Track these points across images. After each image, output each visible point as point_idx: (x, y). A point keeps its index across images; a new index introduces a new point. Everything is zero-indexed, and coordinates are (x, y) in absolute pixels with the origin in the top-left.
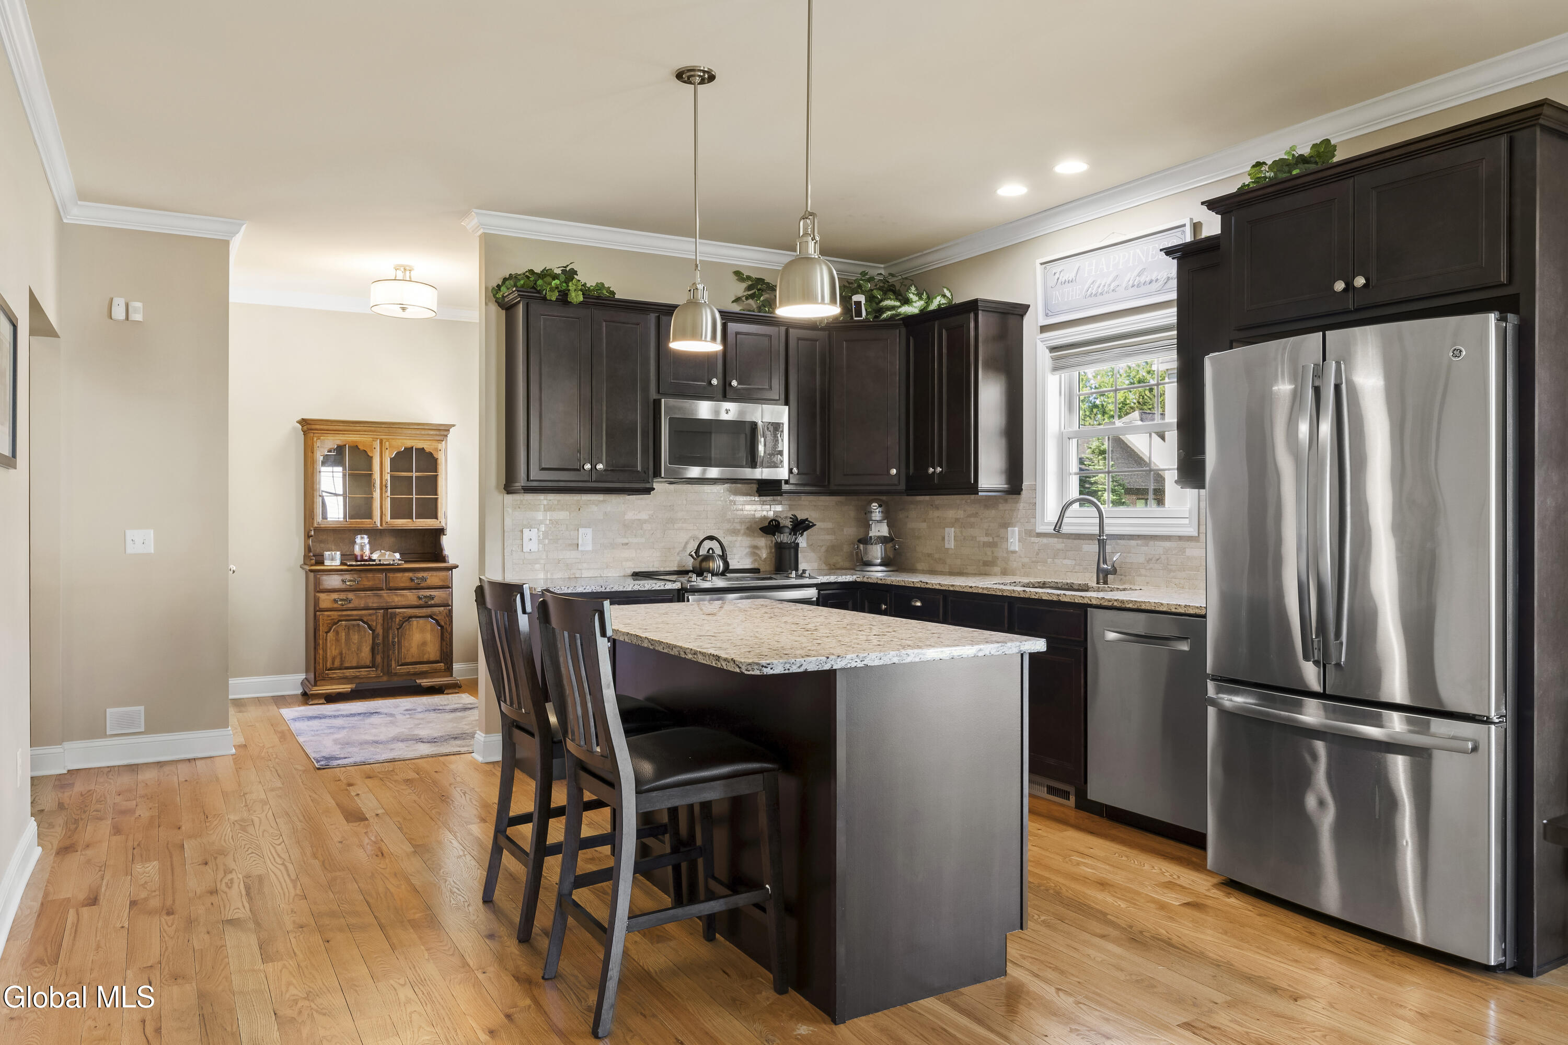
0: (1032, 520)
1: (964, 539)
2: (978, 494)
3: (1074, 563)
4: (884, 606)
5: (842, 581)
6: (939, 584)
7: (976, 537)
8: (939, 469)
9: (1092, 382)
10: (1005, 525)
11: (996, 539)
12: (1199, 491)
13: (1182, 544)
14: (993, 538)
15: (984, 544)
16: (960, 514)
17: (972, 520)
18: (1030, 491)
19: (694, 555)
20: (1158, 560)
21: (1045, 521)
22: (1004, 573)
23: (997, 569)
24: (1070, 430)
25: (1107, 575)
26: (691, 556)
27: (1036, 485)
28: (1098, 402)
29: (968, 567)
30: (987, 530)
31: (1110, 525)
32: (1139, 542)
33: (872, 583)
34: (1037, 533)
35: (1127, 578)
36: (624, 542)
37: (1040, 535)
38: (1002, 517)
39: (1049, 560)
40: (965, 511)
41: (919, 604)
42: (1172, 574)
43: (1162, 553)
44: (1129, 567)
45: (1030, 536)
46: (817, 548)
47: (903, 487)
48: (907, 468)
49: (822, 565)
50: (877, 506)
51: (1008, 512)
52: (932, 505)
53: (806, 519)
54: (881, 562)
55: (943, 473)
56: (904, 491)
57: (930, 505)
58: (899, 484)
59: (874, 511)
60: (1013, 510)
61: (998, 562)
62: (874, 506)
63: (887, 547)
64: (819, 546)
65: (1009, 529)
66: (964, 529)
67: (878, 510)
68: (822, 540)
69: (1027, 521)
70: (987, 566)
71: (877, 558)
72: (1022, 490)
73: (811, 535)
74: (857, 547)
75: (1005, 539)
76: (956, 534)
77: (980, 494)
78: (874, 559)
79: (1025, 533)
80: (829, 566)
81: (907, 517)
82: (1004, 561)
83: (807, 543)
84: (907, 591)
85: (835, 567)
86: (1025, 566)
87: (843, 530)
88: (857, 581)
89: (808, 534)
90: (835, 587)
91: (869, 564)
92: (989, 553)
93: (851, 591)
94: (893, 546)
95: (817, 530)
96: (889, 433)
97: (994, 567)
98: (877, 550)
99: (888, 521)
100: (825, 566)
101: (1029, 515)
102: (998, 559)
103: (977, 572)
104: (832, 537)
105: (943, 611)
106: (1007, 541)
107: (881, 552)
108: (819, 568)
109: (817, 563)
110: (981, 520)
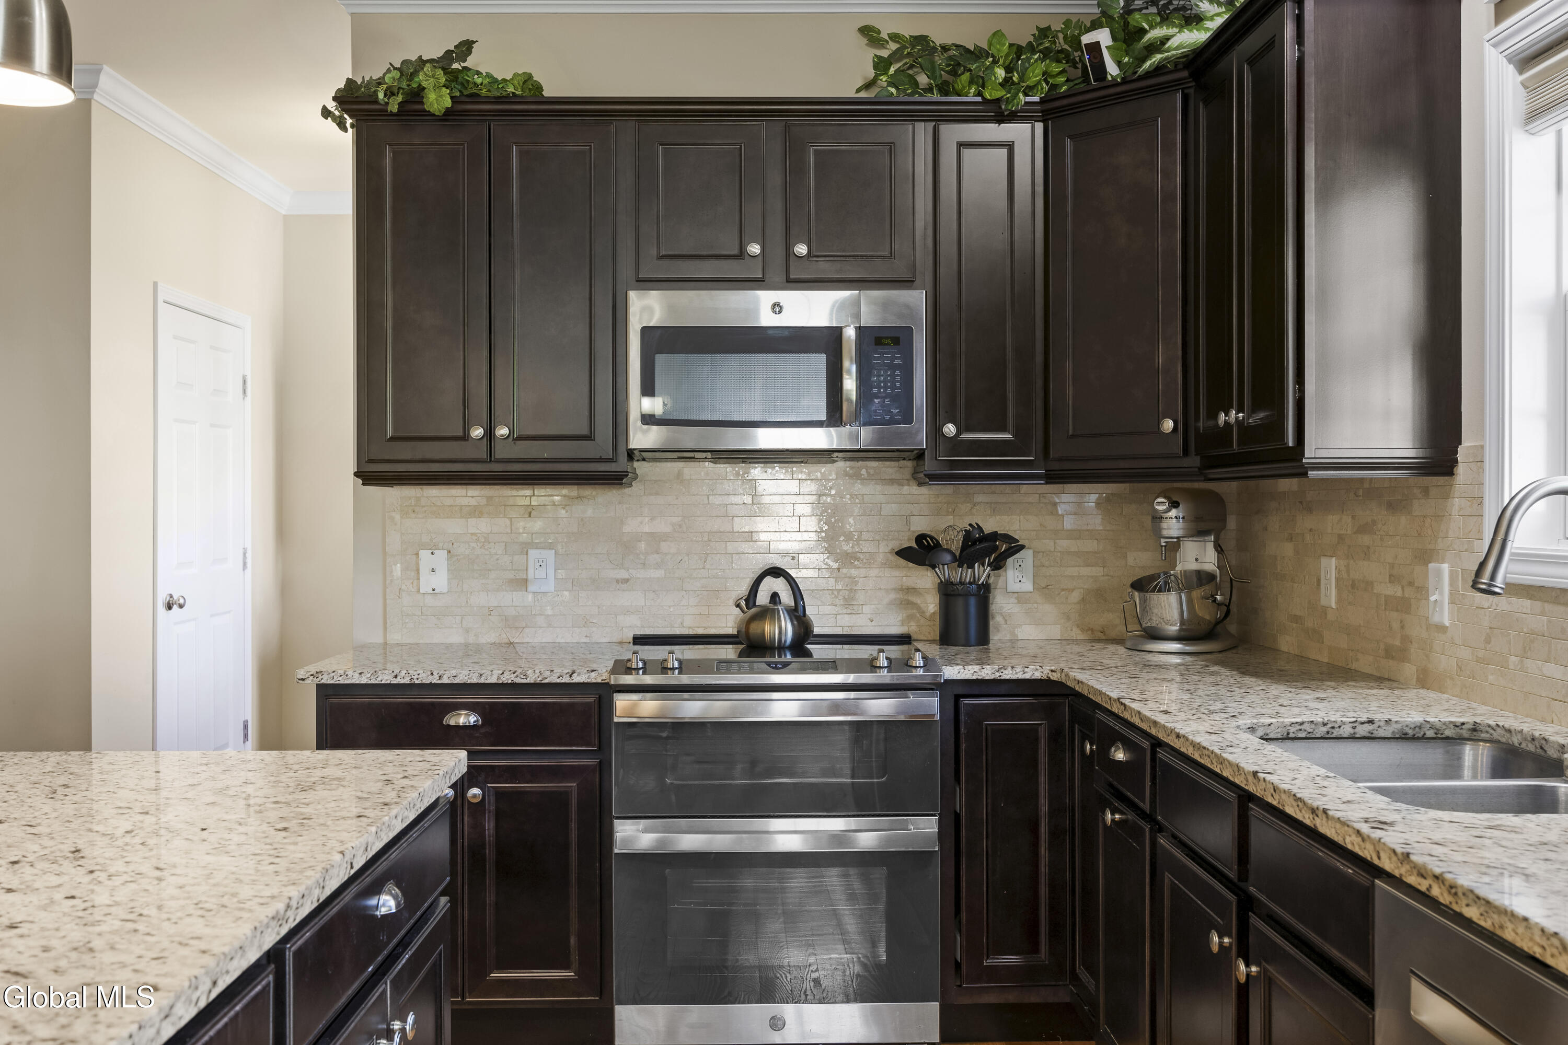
0: (1477, 545)
1: (1353, 585)
4: (1088, 747)
5: (1014, 677)
7: (1372, 583)
8: (1233, 416)
10: (1425, 556)
11: (1407, 591)
14: (1403, 588)
15: (1386, 602)
16: (1346, 524)
17: (1366, 540)
18: (1472, 466)
19: (743, 604)
22: (1425, 681)
23: (1408, 670)
26: (738, 606)
27: (1484, 448)
29: (1359, 656)
30: (1392, 566)
36: (619, 577)
38: (1420, 535)
39: (1513, 661)
40: (1353, 517)
41: (1120, 755)
46: (1059, 594)
47: (1194, 461)
48: (1197, 419)
49: (1072, 630)
50: (1167, 504)
51: (1429, 521)
52: (1301, 502)
53: (1001, 534)
54: (1180, 630)
55: (1244, 422)
56: (1197, 470)
57: (1299, 502)
58: (1186, 452)
59: (1165, 516)
60: (1439, 517)
61: (1412, 650)
62: (1161, 505)
63: (1199, 596)
64: (1063, 590)
65: (1430, 565)
66: (1352, 562)
67: (1173, 513)
68: (1072, 577)
69: (1466, 547)
70: (1393, 658)
71: (1171, 622)
72: (1456, 461)
73: (1044, 566)
74: (1136, 594)
75: (1422, 591)
76: (1338, 573)
77: (1312, 474)
78: (1164, 624)
79: (1462, 579)
80: (1090, 632)
81: (1265, 529)
82: (1422, 650)
83: (1034, 583)
84: (1112, 719)
85: (1105, 635)
86: (1463, 669)
87: (1125, 557)
88: (1052, 678)
89: (1017, 565)
90: (1003, 689)
91: (1155, 635)
92: (1396, 626)
93: (1045, 700)
94: (1217, 595)
95: (1059, 554)
96: (1160, 336)
97: (1403, 662)
98: (1170, 606)
99: (1212, 538)
100: (1080, 632)
101: (1470, 532)
102: (1411, 642)
103: (1375, 673)
104: (1097, 571)
105: (1151, 786)
106: (1427, 599)
107: (1179, 610)
108: (1066, 636)
109: (1059, 626)
110: (1382, 539)
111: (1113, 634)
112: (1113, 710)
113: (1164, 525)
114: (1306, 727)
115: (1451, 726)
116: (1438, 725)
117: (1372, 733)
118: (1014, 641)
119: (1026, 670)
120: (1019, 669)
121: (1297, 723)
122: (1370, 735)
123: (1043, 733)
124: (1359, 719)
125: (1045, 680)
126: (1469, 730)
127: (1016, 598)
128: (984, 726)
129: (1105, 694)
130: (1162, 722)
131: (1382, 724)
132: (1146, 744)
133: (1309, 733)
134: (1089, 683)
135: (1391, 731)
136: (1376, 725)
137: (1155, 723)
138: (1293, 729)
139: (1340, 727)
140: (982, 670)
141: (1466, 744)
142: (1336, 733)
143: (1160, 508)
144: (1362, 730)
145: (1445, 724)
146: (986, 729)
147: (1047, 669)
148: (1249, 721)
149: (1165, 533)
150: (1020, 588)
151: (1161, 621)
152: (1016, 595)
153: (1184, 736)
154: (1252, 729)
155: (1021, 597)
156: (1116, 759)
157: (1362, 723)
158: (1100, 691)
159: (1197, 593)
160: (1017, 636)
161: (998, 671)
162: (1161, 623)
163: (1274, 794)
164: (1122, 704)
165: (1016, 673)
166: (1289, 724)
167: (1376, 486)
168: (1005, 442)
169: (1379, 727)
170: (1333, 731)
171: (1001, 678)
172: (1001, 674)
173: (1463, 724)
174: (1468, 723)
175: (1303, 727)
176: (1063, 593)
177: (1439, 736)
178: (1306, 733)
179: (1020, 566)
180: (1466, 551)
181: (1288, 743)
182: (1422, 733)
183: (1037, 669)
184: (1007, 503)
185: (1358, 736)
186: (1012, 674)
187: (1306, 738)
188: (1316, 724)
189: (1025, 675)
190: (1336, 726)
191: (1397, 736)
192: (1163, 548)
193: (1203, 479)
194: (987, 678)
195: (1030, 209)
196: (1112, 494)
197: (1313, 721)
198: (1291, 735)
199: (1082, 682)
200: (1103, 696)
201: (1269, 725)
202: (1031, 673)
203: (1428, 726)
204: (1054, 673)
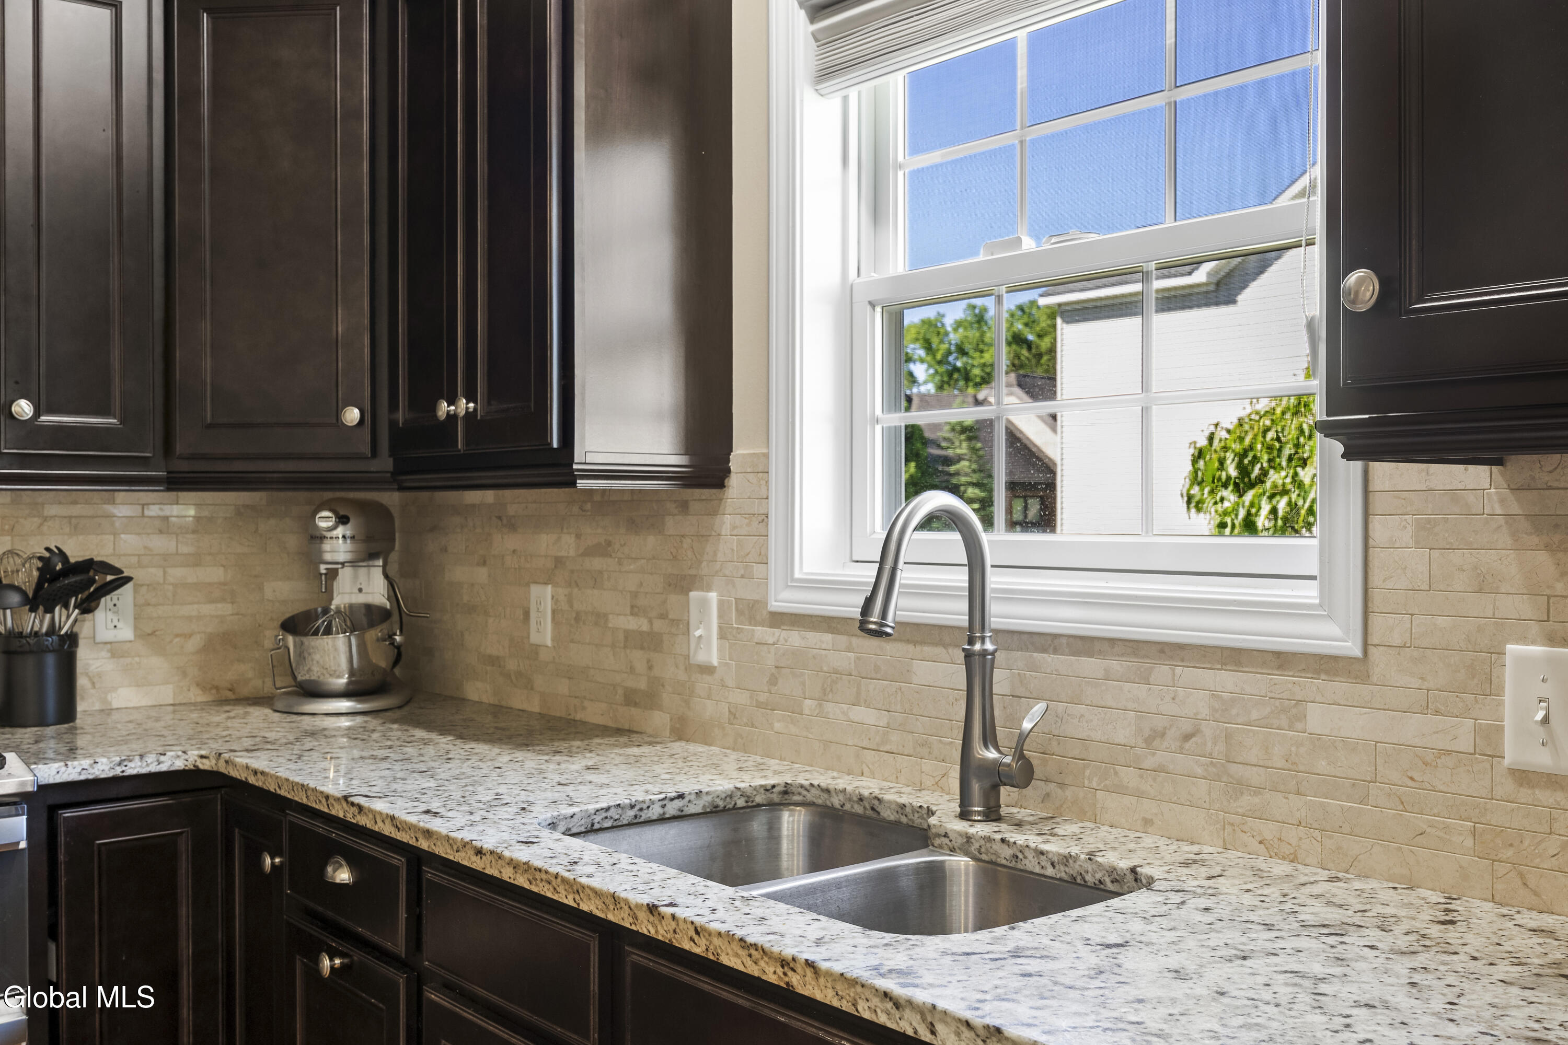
0: (758, 570)
1: (577, 619)
2: (574, 484)
3: (883, 722)
4: (268, 861)
5: (144, 770)
6: (393, 818)
7: (605, 615)
8: (463, 406)
9: (952, 336)
10: (684, 583)
11: (658, 625)
12: (1366, 473)
13: (1285, 682)
14: (651, 621)
15: (626, 638)
16: (567, 545)
17: (597, 563)
18: (751, 477)
20: (1187, 737)
21: (797, 575)
22: (683, 731)
23: (659, 720)
24: (876, 276)
25: (995, 788)
27: (766, 456)
28: (959, 364)
29: (586, 703)
30: (635, 595)
31: (1009, 596)
32: (1116, 665)
33: (236, 779)
34: (773, 614)
35: (1069, 793)
37: (780, 619)
38: (675, 557)
39: (809, 705)
40: (578, 536)
41: (343, 876)
42: (1247, 801)
43: (1205, 712)
44: (1076, 753)
45: (752, 621)
46: (171, 642)
47: (385, 463)
48: (393, 406)
49: (189, 690)
50: (334, 519)
51: (689, 541)
52: (500, 518)
53: (97, 562)
54: (348, 684)
55: (476, 416)
56: (389, 475)
57: (496, 517)
58: (375, 452)
59: (328, 534)
60: (703, 537)
61: (664, 695)
62: (325, 519)
63: (375, 638)
64: (177, 636)
65: (693, 594)
66: (576, 590)
67: (340, 531)
68: (189, 618)
69: (742, 572)
70: (636, 705)
71: (337, 673)
72: (728, 471)
73: (149, 605)
74: (290, 639)
75: (682, 626)
76: (556, 604)
77: (582, 484)
78: (327, 676)
79: (737, 610)
80: (214, 691)
81: (444, 550)
82: (679, 694)
83: (136, 628)
84: (321, 823)
85: (234, 693)
86: (737, 716)
87: (261, 588)
88: (201, 767)
89: (110, 605)
90: (124, 790)
91: (314, 692)
92: (640, 667)
93: (187, 799)
94: (395, 634)
95: (171, 587)
96: (339, 297)
97: (652, 709)
98: (336, 650)
99: (380, 562)
100: (201, 692)
101: (748, 554)
102: (663, 686)
103: (610, 724)
104: (225, 609)
105: (407, 918)
106: (687, 632)
107: (348, 654)
108: (180, 699)
109: (171, 686)
110: (620, 563)
111: (245, 691)
112: (333, 812)
113: (327, 546)
114: (613, 813)
115: (762, 791)
116: (749, 792)
117: (682, 811)
118: (107, 711)
119: (162, 758)
120: (151, 758)
121: (602, 809)
122: (680, 813)
123: (184, 847)
124: (669, 795)
125: (190, 771)
126: (780, 793)
127: (108, 651)
128: (95, 848)
129: (315, 790)
130: (444, 831)
131: (693, 797)
132: (398, 860)
133: (616, 820)
134: (277, 774)
135: (701, 805)
136: (687, 799)
137: (428, 833)
138: (598, 818)
139: (648, 807)
140: (95, 765)
141: (781, 810)
142: (645, 816)
143: (323, 524)
144: (672, 809)
145: (755, 789)
146: (99, 851)
147: (193, 755)
148: (549, 815)
149: (328, 557)
150: (115, 636)
151: (325, 672)
152: (109, 646)
153: (492, 852)
154: (553, 825)
155: (115, 650)
156: (338, 881)
157: (672, 799)
158: (303, 785)
159: (373, 634)
160: (110, 704)
161: (120, 764)
162: (324, 675)
163: (696, 937)
164: (353, 804)
165: (148, 765)
166: (593, 812)
167: (611, 499)
168: (107, 430)
169: (689, 801)
170: (641, 813)
171: (125, 774)
172: (124, 768)
173: (774, 787)
174: (779, 785)
175: (609, 814)
176: (177, 640)
177: (750, 804)
178: (612, 820)
179: (115, 605)
180: (743, 577)
181: (592, 837)
182: (733, 803)
183: (178, 757)
184: (97, 517)
185: (667, 816)
186: (141, 767)
187: (612, 827)
188: (623, 808)
189: (161, 765)
190: (645, 806)
191: (708, 810)
192: (323, 577)
193: (397, 487)
194: (103, 776)
195: (144, 102)
196: (243, 506)
197: (619, 805)
198: (597, 826)
199: (262, 773)
200: (309, 793)
201: (572, 817)
202: (170, 763)
203: (739, 793)
204: (204, 761)
